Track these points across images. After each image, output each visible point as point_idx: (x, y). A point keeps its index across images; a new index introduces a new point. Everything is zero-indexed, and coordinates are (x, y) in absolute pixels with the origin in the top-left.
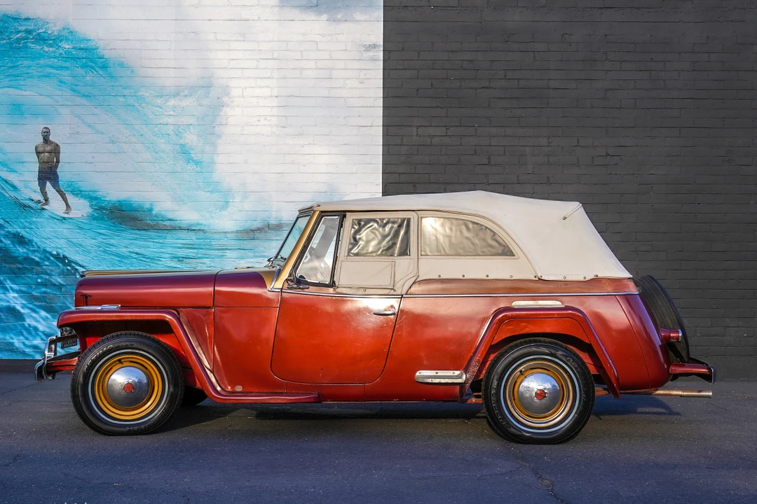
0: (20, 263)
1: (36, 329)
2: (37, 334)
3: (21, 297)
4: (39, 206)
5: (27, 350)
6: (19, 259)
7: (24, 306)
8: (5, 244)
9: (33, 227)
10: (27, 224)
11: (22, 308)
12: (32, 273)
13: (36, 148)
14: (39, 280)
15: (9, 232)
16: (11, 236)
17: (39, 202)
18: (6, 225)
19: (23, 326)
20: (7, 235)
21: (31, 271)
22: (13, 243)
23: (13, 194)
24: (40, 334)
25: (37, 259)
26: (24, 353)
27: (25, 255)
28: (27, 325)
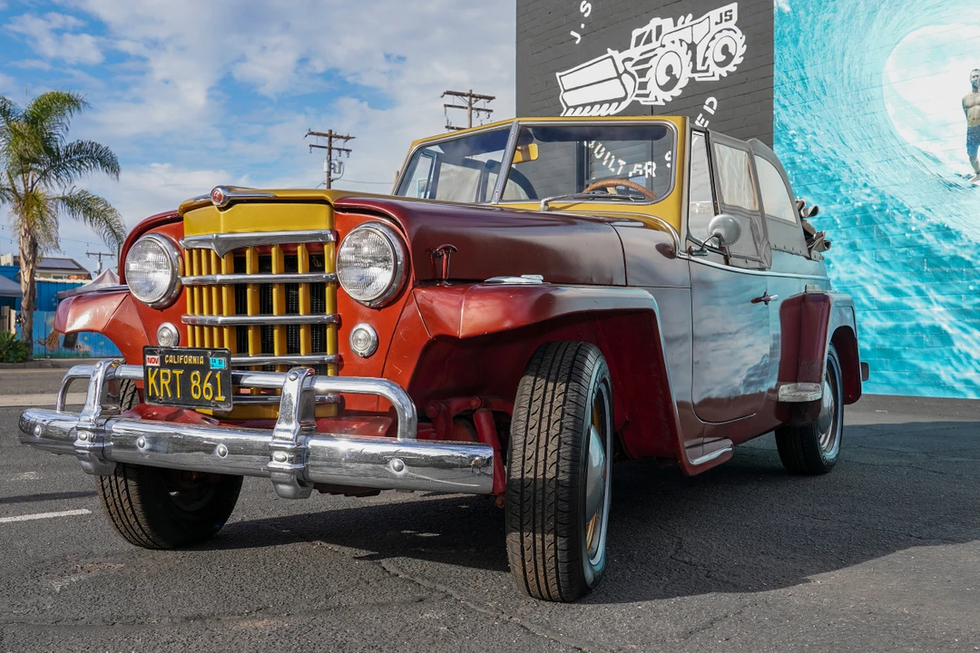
0: (946, 264)
1: (968, 356)
2: (970, 363)
3: (948, 311)
4: (969, 182)
5: (958, 386)
6: (945, 259)
7: (952, 325)
8: (927, 241)
9: (962, 213)
10: (953, 210)
11: (950, 326)
12: (961, 278)
13: (963, 102)
14: (971, 288)
15: (931, 224)
16: (934, 228)
17: (969, 177)
18: (927, 214)
19: (951, 351)
20: (928, 228)
21: (960, 275)
22: (937, 237)
23: (935, 170)
24: (974, 363)
25: (968, 258)
26: (953, 389)
27: (953, 254)
28: (956, 351)
